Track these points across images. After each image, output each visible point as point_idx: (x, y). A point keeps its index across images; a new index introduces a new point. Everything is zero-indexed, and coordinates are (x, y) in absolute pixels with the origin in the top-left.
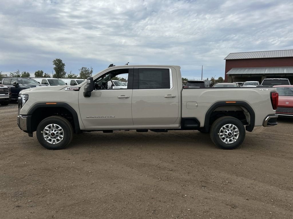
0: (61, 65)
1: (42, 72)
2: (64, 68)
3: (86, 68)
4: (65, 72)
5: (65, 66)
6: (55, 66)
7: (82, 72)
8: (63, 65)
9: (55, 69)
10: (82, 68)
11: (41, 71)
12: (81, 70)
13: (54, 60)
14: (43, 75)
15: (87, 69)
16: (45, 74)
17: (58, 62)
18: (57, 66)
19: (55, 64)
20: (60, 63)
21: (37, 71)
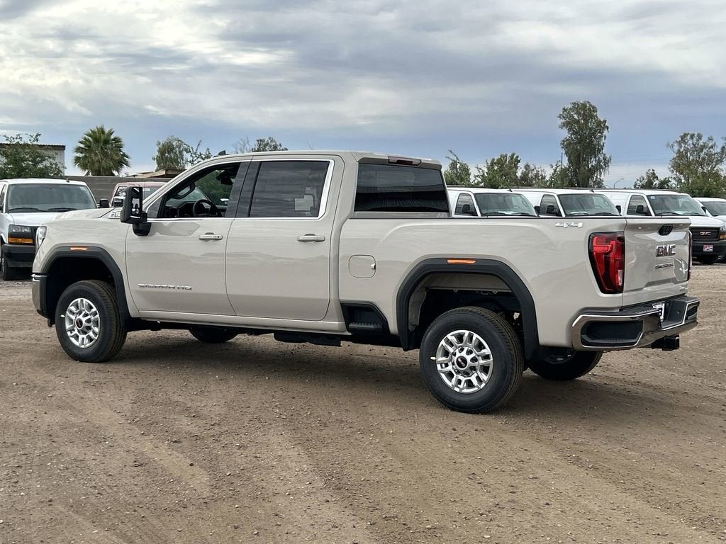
0: (591, 129)
1: (515, 161)
2: (603, 140)
3: (700, 137)
4: (608, 156)
5: (606, 132)
6: (565, 134)
7: (681, 155)
8: (602, 126)
9: (567, 145)
10: (684, 137)
11: (513, 155)
12: (676, 148)
13: (565, 110)
14: (519, 174)
15: (704, 139)
16: (527, 167)
17: (578, 114)
18: (575, 133)
19: (569, 124)
20: (586, 121)
21: (497, 157)
